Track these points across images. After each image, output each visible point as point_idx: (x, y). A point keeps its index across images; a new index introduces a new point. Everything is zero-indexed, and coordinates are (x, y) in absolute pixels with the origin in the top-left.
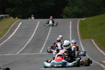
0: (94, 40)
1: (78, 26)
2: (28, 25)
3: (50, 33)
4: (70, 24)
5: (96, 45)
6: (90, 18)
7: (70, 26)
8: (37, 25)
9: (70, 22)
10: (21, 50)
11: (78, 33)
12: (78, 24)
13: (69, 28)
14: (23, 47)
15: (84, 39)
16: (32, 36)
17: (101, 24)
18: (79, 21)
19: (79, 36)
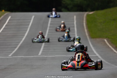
0: (107, 40)
1: (84, 21)
2: (19, 20)
3: (49, 30)
4: (73, 19)
5: (110, 46)
6: (100, 12)
7: (74, 21)
8: (31, 19)
9: (74, 17)
10: (14, 52)
11: (86, 30)
12: (85, 19)
13: (74, 24)
14: (16, 47)
15: (93, 38)
16: (26, 34)
17: (114, 20)
18: (85, 15)
19: (87, 34)
